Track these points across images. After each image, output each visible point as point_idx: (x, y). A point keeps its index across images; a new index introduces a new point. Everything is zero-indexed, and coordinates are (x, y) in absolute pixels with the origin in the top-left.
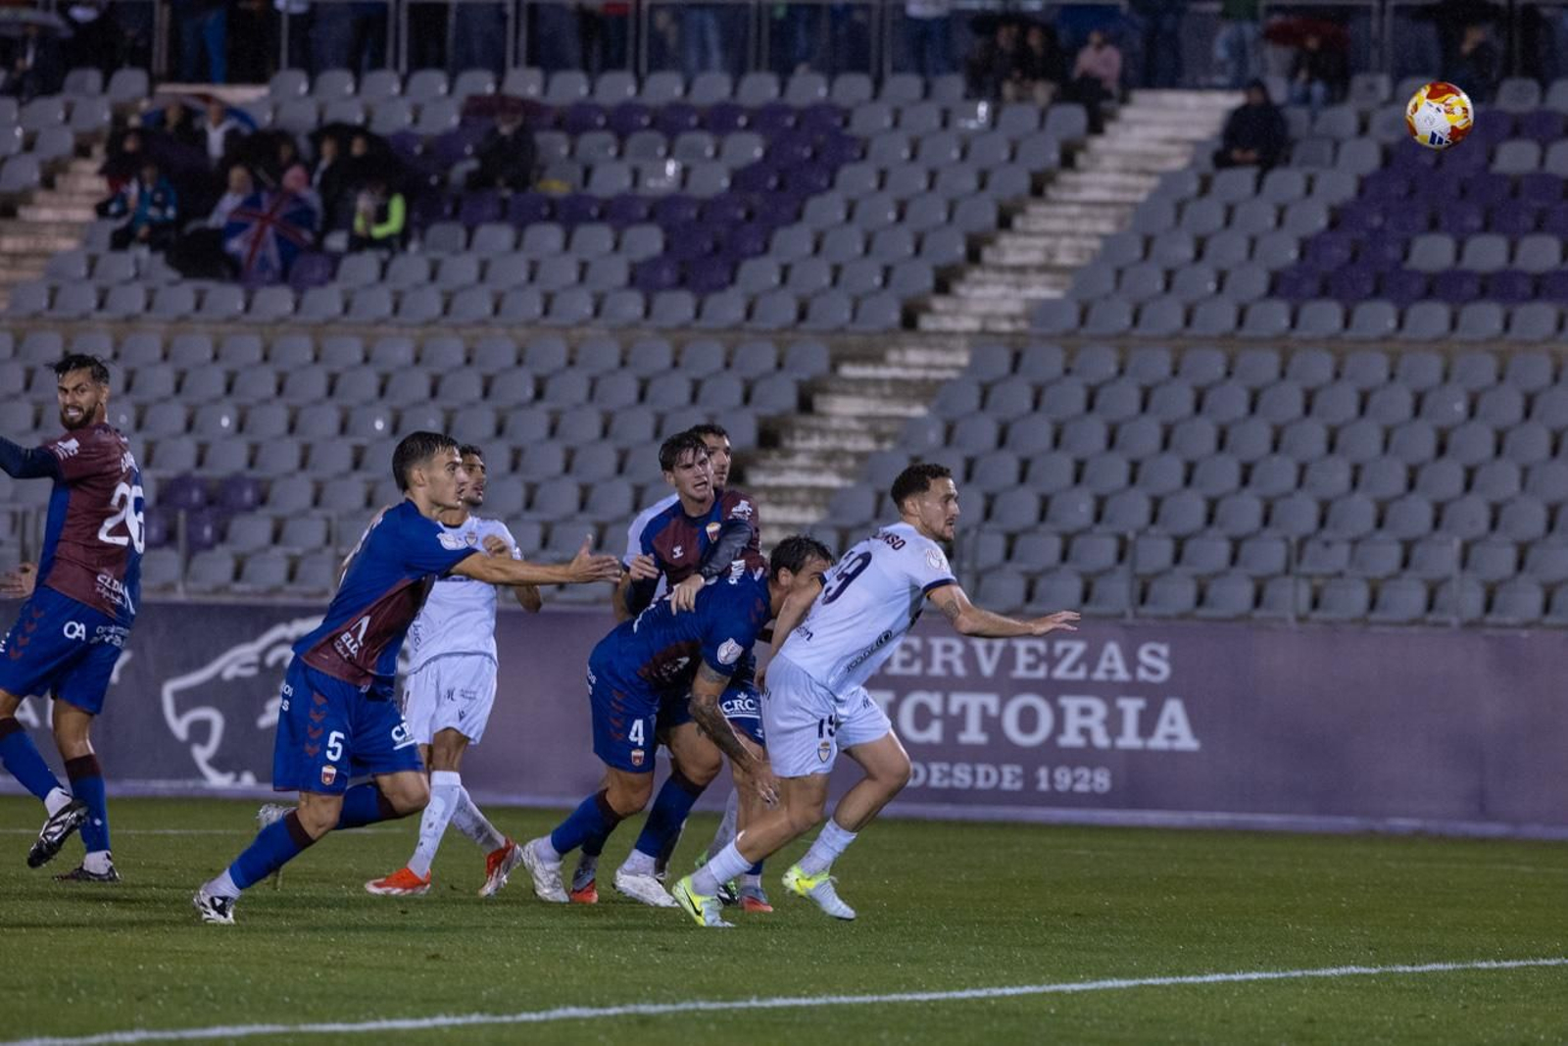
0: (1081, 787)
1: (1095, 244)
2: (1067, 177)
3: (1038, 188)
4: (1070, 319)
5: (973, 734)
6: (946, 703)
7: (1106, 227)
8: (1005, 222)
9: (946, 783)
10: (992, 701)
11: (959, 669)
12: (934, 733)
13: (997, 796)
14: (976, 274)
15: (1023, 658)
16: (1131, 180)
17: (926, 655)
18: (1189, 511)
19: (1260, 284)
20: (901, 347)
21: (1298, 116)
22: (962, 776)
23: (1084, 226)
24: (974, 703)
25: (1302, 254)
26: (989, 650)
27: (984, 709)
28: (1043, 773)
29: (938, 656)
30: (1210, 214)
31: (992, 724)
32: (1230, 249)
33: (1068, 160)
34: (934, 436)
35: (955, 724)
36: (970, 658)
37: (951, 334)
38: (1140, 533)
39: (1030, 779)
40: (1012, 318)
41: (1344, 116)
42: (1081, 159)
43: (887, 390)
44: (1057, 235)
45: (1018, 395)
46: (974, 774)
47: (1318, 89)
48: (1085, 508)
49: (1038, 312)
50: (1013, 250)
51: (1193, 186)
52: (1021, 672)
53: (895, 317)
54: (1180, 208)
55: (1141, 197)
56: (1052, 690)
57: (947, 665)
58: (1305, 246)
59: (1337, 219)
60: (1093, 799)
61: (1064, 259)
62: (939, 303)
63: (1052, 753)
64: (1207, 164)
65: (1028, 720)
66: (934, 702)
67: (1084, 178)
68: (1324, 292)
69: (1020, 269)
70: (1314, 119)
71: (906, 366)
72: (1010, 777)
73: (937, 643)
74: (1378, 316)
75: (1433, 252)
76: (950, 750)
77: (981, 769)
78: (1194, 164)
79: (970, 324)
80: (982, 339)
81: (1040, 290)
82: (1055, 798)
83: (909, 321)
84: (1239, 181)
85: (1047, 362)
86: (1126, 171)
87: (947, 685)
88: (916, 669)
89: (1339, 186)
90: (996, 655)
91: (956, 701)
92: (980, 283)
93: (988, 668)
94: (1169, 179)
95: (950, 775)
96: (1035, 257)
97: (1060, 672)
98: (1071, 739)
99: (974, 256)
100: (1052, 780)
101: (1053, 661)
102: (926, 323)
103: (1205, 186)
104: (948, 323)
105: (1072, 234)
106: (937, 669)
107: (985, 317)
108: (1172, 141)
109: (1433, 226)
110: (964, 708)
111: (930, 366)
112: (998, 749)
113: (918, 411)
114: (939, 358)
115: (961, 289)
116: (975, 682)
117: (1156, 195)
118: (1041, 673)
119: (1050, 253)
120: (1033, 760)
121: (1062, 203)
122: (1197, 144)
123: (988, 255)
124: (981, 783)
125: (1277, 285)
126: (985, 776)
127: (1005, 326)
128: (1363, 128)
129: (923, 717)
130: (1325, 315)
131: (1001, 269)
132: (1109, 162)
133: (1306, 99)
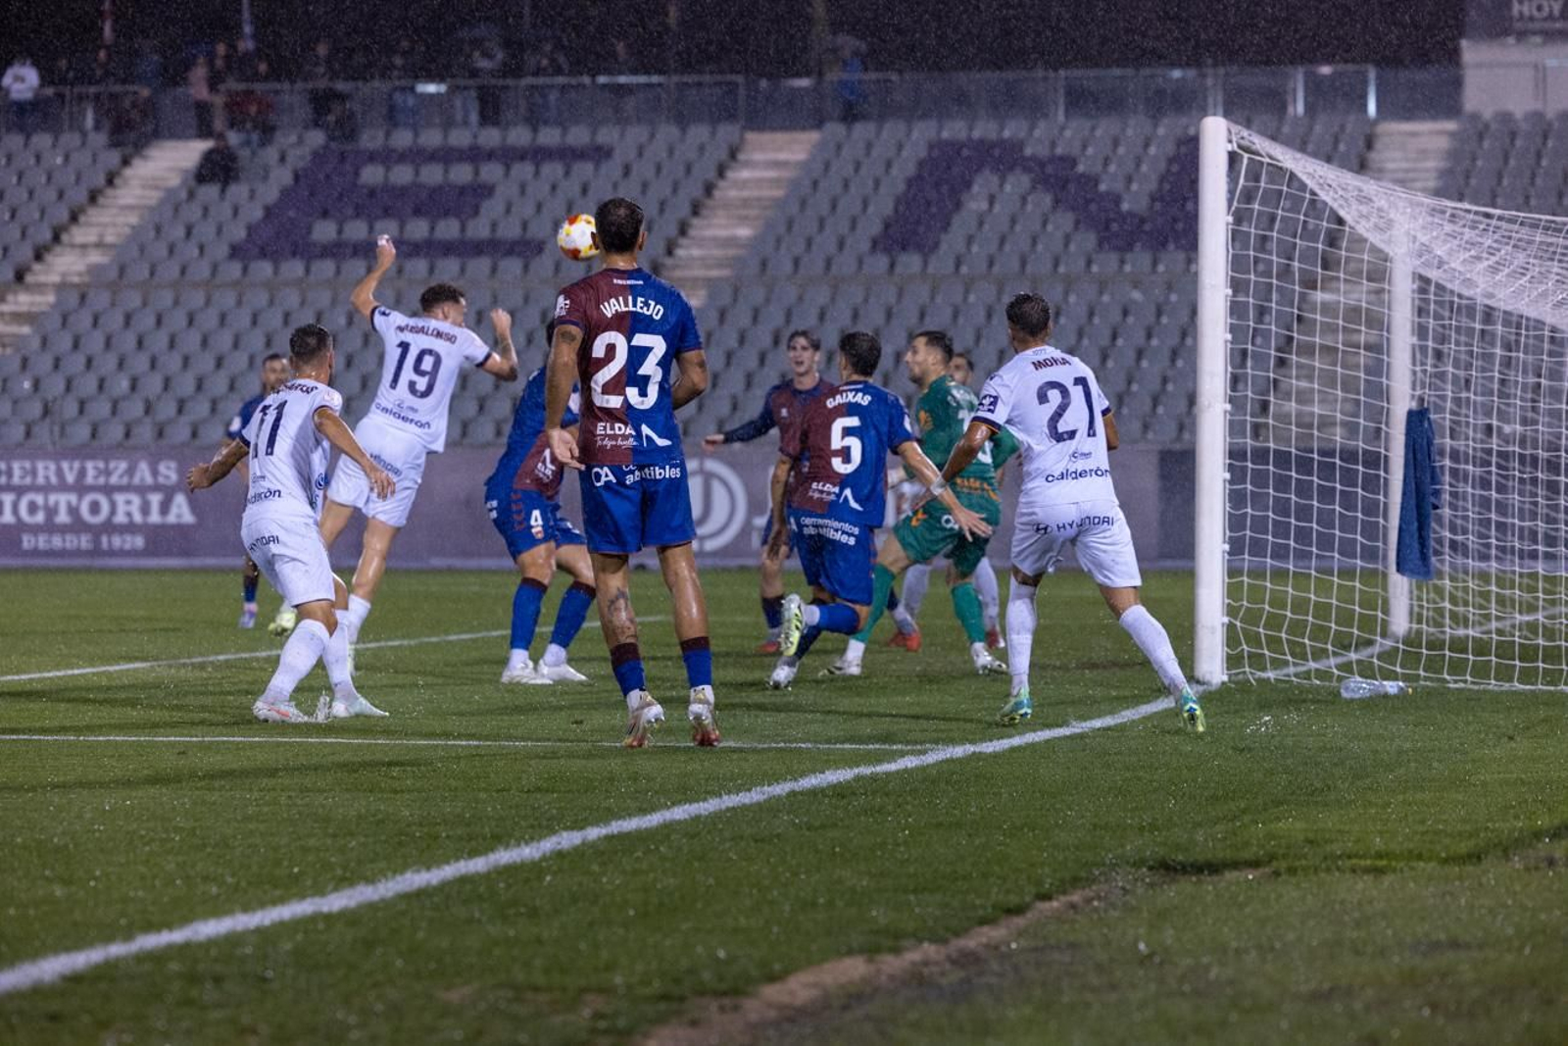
0: (127, 546)
1: (127, 231)
2: (109, 192)
3: (93, 198)
4: (113, 274)
5: (63, 517)
6: (46, 500)
7: (133, 220)
8: (74, 218)
9: (48, 547)
10: (73, 498)
11: (54, 480)
12: (40, 517)
13: (78, 553)
14: (58, 249)
15: (91, 473)
16: (148, 193)
17: (34, 473)
18: (186, 385)
19: (223, 250)
20: (15, 293)
21: (244, 154)
22: (57, 542)
23: (121, 220)
24: (62, 500)
25: (249, 235)
26: (71, 468)
27: (69, 504)
28: (104, 539)
29: (41, 473)
30: (193, 212)
31: (73, 511)
32: (206, 231)
33: (110, 181)
34: (36, 343)
35: (51, 512)
36: (60, 473)
37: (45, 285)
38: (159, 398)
39: (97, 541)
40: (80, 274)
41: (271, 154)
42: (117, 181)
43: (7, 318)
44: (105, 225)
45: (84, 320)
46: (64, 541)
47: (255, 137)
48: (125, 384)
49: (94, 270)
50: (79, 235)
51: (184, 195)
52: (90, 480)
53: (10, 275)
54: (176, 209)
55: (153, 202)
56: (109, 490)
57: (47, 478)
58: (250, 228)
59: (269, 211)
60: (133, 553)
61: (110, 239)
62: (37, 267)
63: (109, 527)
64: (193, 183)
65: (95, 508)
66: (39, 499)
67: (119, 192)
68: (263, 254)
69: (84, 247)
70: (254, 153)
71: (16, 303)
72: (84, 542)
73: (40, 465)
74: (294, 268)
75: (324, 231)
76: (50, 527)
77: (68, 537)
78: (184, 182)
79: (55, 278)
80: (62, 287)
81: (96, 258)
82: (112, 553)
83: (20, 277)
84: (210, 191)
85: (100, 300)
86: (144, 187)
87: (46, 489)
88: (28, 480)
89: (270, 193)
90: (75, 472)
91: (52, 498)
92: (61, 255)
93: (70, 478)
94: (170, 192)
95: (49, 542)
96: (92, 238)
97: (114, 480)
98: (120, 518)
99: (56, 239)
100: (110, 542)
101: (108, 473)
102: (29, 279)
103: (191, 195)
104: (42, 279)
105: (115, 225)
106: (41, 480)
107: (64, 275)
108: (171, 169)
109: (325, 214)
110: (57, 504)
111: (32, 304)
112: (78, 525)
113: (26, 330)
114: (38, 299)
115: (49, 258)
116: (63, 487)
117: (162, 202)
118: (102, 480)
119: (101, 236)
120: (96, 531)
121: (108, 207)
122: (186, 171)
123: (65, 237)
124: (68, 545)
125: (236, 252)
126: (71, 542)
127: (76, 280)
128: (282, 159)
129: (33, 508)
130: (264, 269)
131: (73, 246)
132: (135, 182)
133: (248, 143)
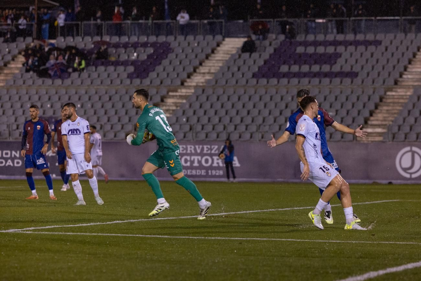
0: (217, 174)
1: (218, 68)
2: (213, 55)
3: (207, 57)
4: (214, 83)
5: (196, 164)
6: (191, 158)
7: (220, 65)
8: (201, 64)
9: (191, 174)
10: (200, 158)
11: (193, 151)
12: (188, 164)
13: (201, 176)
14: (195, 74)
15: (205, 149)
16: (225, 56)
17: (186, 149)
18: (237, 120)
19: (250, 75)
20: (181, 89)
21: (257, 43)
22: (194, 172)
23: (216, 65)
24: (196, 158)
25: (259, 70)
26: (199, 148)
27: (198, 159)
28: (210, 171)
29: (189, 149)
30: (240, 62)
31: (199, 162)
32: (244, 69)
33: (213, 52)
34: (187, 106)
35: (192, 162)
36: (195, 149)
37: (190, 86)
38: (228, 124)
39: (207, 172)
40: (202, 83)
41: (267, 43)
42: (215, 52)
43: (178, 97)
44: (210, 66)
45: (204, 98)
46: (196, 172)
47: (261, 37)
48: (217, 120)
49: (208, 81)
50: (202, 69)
51: (237, 56)
52: (205, 152)
53: (179, 83)
54: (235, 61)
55: (227, 59)
56: (211, 155)
57: (191, 151)
58: (259, 68)
59: (265, 62)
60: (220, 176)
61: (212, 71)
62: (188, 80)
63: (211, 168)
64: (240, 52)
65: (207, 161)
66: (188, 158)
67: (216, 55)
68: (263, 76)
69: (204, 73)
70: (261, 43)
71: (181, 92)
72: (203, 172)
73: (189, 147)
74: (274, 81)
75: (284, 69)
76: (191, 167)
77: (198, 171)
78: (237, 52)
79: (194, 84)
80: (196, 87)
81: (208, 77)
82: (212, 176)
83: (182, 84)
84: (246, 55)
85: (210, 91)
86: (224, 54)
87: (191, 155)
88: (185, 152)
89: (266, 56)
90: (200, 148)
91: (193, 158)
92: (196, 76)
93: (199, 151)
94: (233, 55)
95: (191, 172)
96: (207, 71)
97: (213, 152)
98: (215, 165)
99: (195, 71)
100: (211, 173)
101: (211, 149)
102: (186, 84)
103: (240, 56)
104: (190, 84)
105: (214, 66)
106: (189, 152)
107: (197, 83)
108: (233, 48)
109: (284, 63)
110: (194, 159)
111: (186, 92)
112: (201, 167)
113: (184, 101)
114: (188, 91)
115: (192, 77)
116: (196, 154)
117: (230, 58)
118: (209, 152)
119: (210, 70)
120: (207, 169)
121: (211, 60)
122: (238, 48)
123: (197, 71)
124: (198, 174)
125: (254, 76)
126: (198, 172)
127: (201, 84)
128: (270, 45)
129: (186, 161)
130: (263, 81)
131: (200, 73)
132: (221, 52)
133: (259, 39)
